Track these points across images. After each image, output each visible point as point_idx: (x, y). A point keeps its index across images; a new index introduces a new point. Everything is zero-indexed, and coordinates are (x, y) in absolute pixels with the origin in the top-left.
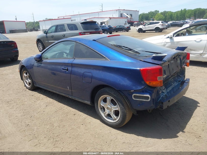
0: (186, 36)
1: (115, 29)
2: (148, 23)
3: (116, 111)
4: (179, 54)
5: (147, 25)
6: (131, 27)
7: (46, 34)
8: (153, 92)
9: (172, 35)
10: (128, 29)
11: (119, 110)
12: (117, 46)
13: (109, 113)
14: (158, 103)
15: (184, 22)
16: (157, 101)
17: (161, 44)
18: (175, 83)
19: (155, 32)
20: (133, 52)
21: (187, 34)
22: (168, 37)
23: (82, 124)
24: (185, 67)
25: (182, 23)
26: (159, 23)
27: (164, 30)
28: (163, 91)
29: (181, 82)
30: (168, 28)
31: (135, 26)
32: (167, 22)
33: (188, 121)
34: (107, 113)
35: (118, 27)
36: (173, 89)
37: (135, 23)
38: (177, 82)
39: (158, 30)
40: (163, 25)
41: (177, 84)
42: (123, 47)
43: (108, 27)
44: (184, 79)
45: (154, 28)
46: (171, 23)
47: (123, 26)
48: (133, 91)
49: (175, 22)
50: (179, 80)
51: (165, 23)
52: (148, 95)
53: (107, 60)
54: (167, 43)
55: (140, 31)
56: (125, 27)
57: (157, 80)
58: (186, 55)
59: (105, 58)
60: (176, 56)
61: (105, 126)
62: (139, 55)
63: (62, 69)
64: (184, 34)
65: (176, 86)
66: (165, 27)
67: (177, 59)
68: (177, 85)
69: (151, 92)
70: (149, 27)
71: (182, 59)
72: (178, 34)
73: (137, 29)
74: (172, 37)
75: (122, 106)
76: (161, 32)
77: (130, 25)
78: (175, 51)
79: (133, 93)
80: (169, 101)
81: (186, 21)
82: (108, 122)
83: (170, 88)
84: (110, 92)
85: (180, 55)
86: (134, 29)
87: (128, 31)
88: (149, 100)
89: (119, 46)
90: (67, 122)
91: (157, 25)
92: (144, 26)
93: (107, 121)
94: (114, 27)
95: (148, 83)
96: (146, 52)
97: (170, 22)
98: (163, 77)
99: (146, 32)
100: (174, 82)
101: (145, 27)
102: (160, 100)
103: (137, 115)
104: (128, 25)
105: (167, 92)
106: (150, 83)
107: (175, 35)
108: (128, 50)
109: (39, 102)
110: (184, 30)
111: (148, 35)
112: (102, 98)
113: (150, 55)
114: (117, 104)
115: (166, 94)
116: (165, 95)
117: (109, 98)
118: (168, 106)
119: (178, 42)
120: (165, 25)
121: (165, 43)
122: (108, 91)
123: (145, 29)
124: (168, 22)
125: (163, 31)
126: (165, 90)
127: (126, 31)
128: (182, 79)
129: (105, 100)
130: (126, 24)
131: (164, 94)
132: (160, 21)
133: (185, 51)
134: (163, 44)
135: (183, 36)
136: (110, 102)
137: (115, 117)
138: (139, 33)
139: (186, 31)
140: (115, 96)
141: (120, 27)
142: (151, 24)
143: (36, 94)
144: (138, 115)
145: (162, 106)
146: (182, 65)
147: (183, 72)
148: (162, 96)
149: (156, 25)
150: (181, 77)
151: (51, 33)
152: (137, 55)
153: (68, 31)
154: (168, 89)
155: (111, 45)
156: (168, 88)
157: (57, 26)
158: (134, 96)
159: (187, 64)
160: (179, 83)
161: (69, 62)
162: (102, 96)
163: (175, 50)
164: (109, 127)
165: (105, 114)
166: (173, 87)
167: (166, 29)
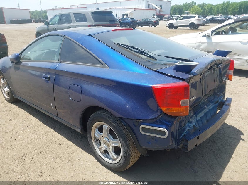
0: (229, 34)
1: (139, 23)
2: (181, 17)
3: (115, 147)
4: (219, 61)
5: (180, 19)
6: (160, 22)
7: (48, 25)
8: (173, 124)
9: (210, 33)
10: (156, 24)
11: (120, 147)
12: (122, 46)
13: (107, 149)
14: (181, 140)
15: (226, 17)
16: (178, 138)
17: (194, 44)
18: (210, 106)
19: (189, 28)
20: (146, 57)
21: (230, 32)
22: (205, 36)
23: (68, 161)
24: (227, 80)
25: (224, 18)
26: (194, 17)
27: (201, 26)
28: (190, 119)
29: (218, 103)
30: (206, 25)
31: (165, 21)
32: (205, 17)
33: (226, 164)
34: (104, 149)
35: (144, 20)
36: (206, 114)
37: (165, 16)
38: (213, 104)
39: (193, 26)
40: (199, 20)
41: (213, 106)
42: (131, 48)
43: (131, 20)
44: (223, 99)
45: (188, 24)
46: (210, 18)
47: (150, 20)
48: (141, 120)
49: (215, 17)
50: (216, 100)
51: (202, 17)
52: (164, 129)
53: (104, 67)
54: (202, 43)
55: (171, 26)
56: (153, 21)
57: (179, 106)
58: (229, 64)
59: (102, 64)
60: (213, 64)
61: (100, 167)
62: (155, 62)
63: (43, 77)
64: (225, 32)
65: (211, 109)
66: (202, 22)
67: (214, 69)
68: (213, 108)
69: (168, 123)
70: (182, 22)
71: (222, 70)
72: (218, 33)
73: (167, 24)
74: (210, 36)
75: (123, 142)
76: (197, 29)
77: (159, 18)
78: (212, 57)
79: (141, 124)
80: (198, 138)
81: (229, 16)
82: (105, 162)
83: (202, 114)
84: (107, 118)
85: (220, 64)
86: (163, 24)
87: (155, 27)
88: (166, 136)
89: (125, 45)
90: (47, 156)
91: (192, 20)
92: (175, 21)
93: (103, 161)
94: (139, 21)
95: (164, 109)
96: (166, 57)
97: (208, 18)
98: (190, 100)
99: (178, 28)
100: (208, 103)
101: (177, 22)
102: (185, 135)
103: (147, 156)
104: (156, 19)
105: (197, 120)
106: (168, 109)
107: (214, 33)
108: (139, 53)
109: (16, 120)
110: (226, 27)
111: (181, 32)
112: (98, 125)
113: (172, 63)
114: (118, 138)
115: (194, 124)
116: (194, 126)
117: (106, 127)
118: (196, 145)
119: (217, 43)
120: (202, 20)
121: (200, 44)
122: (104, 117)
123: (177, 25)
124: (207, 17)
125: (199, 28)
126: (193, 118)
127: (153, 26)
128: (220, 99)
129: (101, 129)
130: (155, 17)
131: (192, 125)
132: (197, 15)
133: (227, 57)
134: (197, 44)
135: (224, 35)
136: (107, 133)
137: (115, 157)
138: (169, 29)
139: (228, 27)
140: (114, 126)
141: (147, 21)
142: (185, 18)
143: (16, 109)
144: (149, 155)
145: (187, 146)
146: (222, 78)
147: (222, 88)
148: (187, 129)
149: (190, 20)
150: (219, 96)
151: (54, 24)
152: (152, 62)
153: (74, 22)
154: (198, 116)
155: (114, 44)
156: (198, 113)
157: (61, 16)
158: (143, 128)
159: (229, 76)
160: (215, 104)
161: (51, 68)
162: (96, 124)
163: (212, 54)
164: (106, 170)
165: (100, 149)
166: (206, 111)
167: (204, 25)
